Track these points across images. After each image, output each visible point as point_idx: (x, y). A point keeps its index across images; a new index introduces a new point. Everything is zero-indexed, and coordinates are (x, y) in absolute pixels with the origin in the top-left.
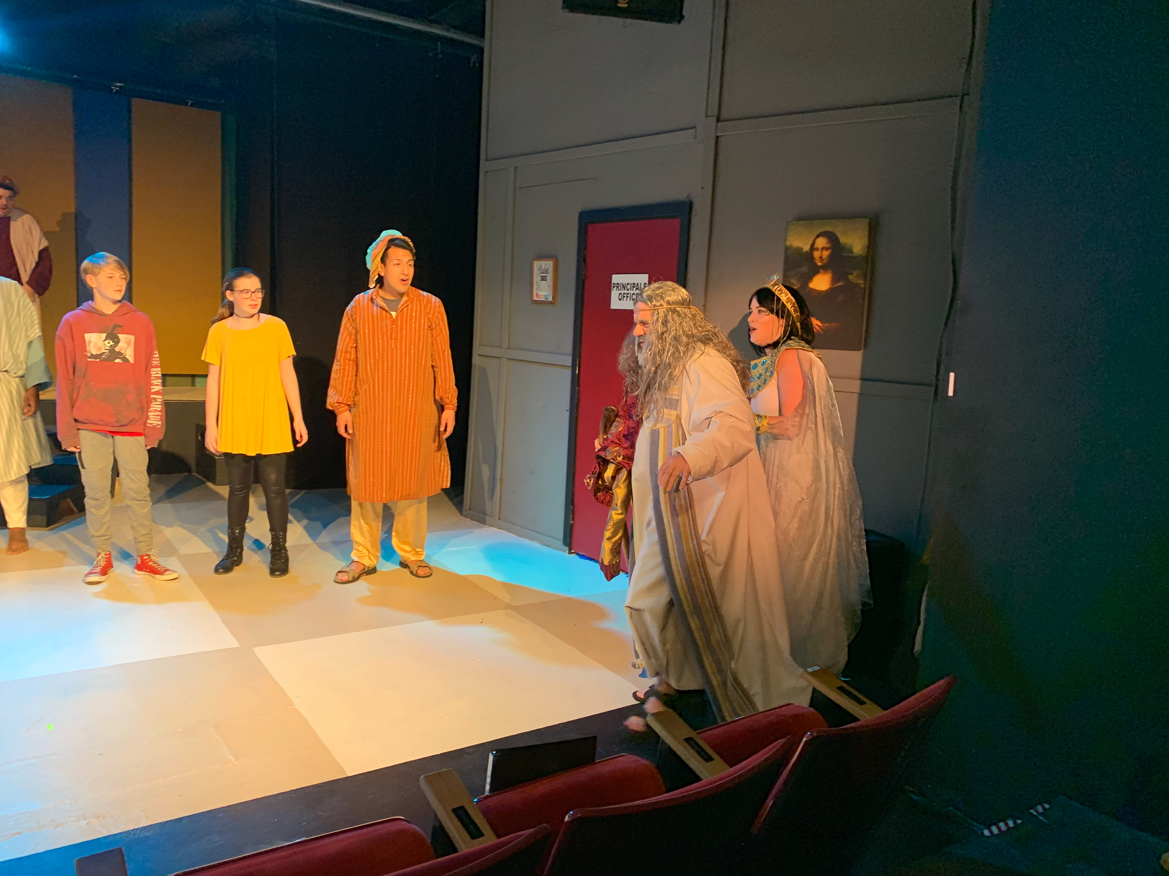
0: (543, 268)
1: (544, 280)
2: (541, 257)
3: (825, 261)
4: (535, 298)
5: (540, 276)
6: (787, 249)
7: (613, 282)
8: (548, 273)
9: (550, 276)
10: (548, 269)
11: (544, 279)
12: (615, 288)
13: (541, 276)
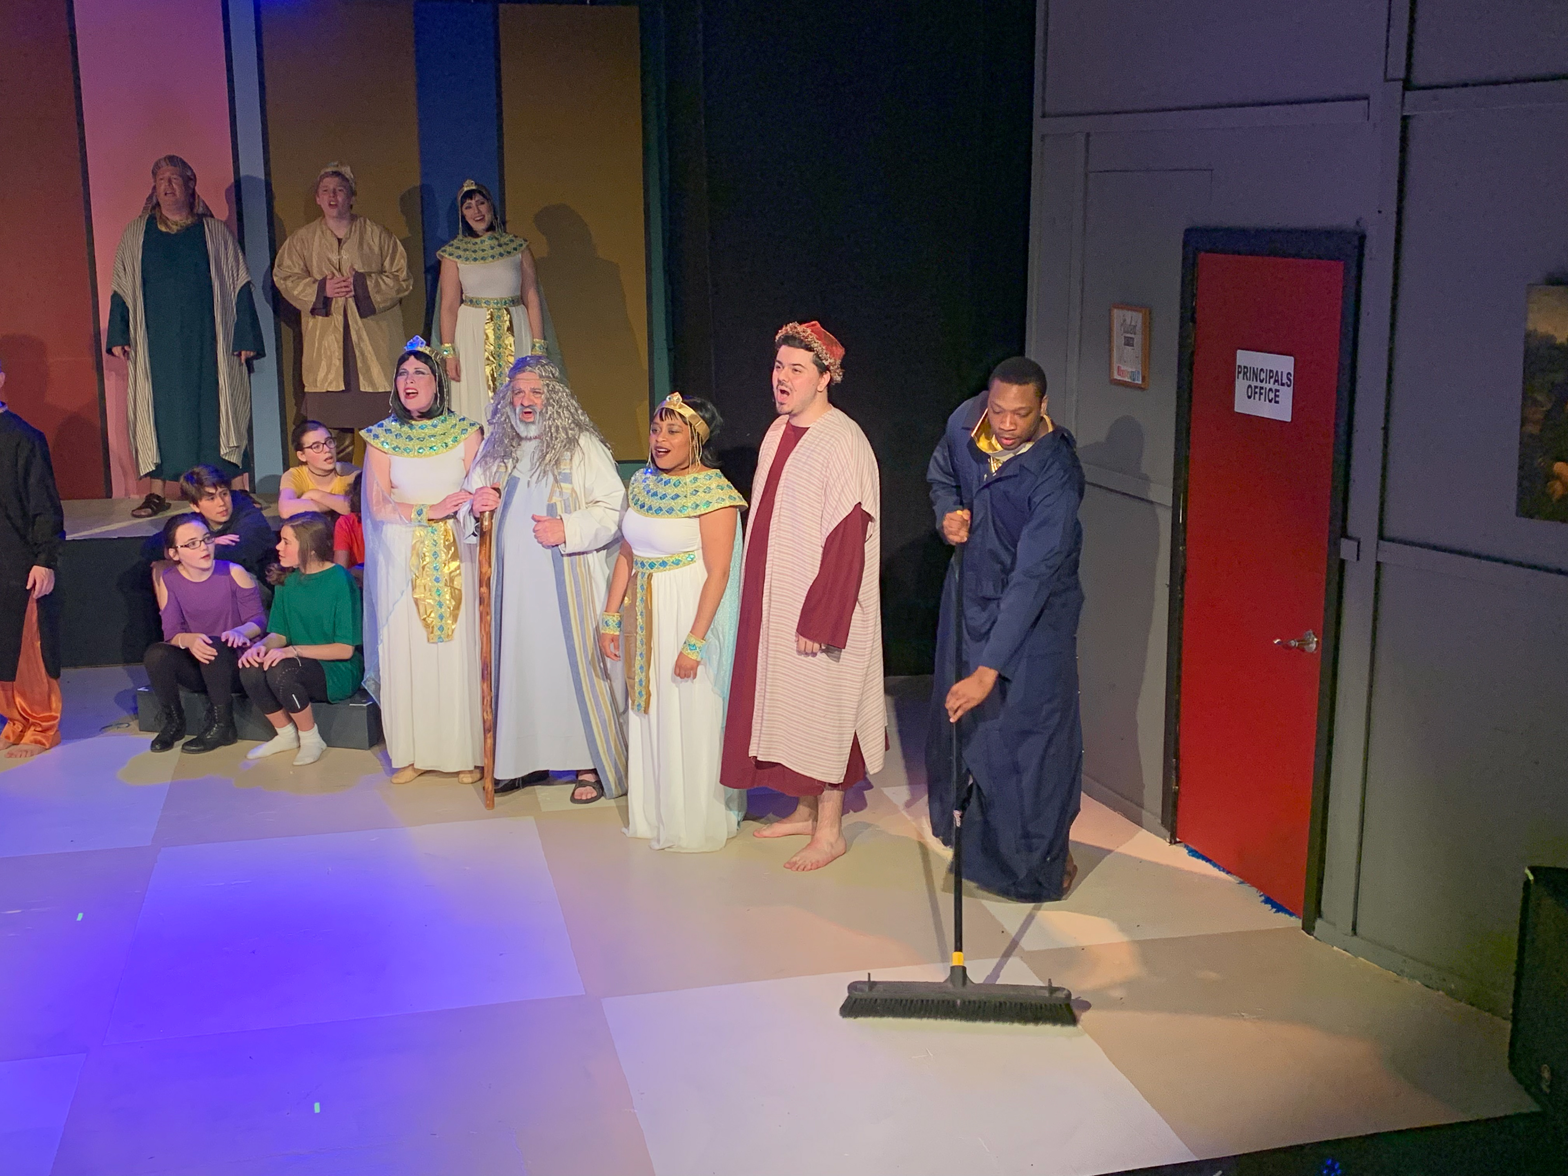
0: (1128, 323)
1: (1128, 345)
4: (1117, 377)
6: (1528, 335)
7: (1238, 363)
8: (1135, 334)
9: (1138, 339)
10: (1135, 326)
11: (1129, 342)
12: (1241, 375)
13: (1125, 337)
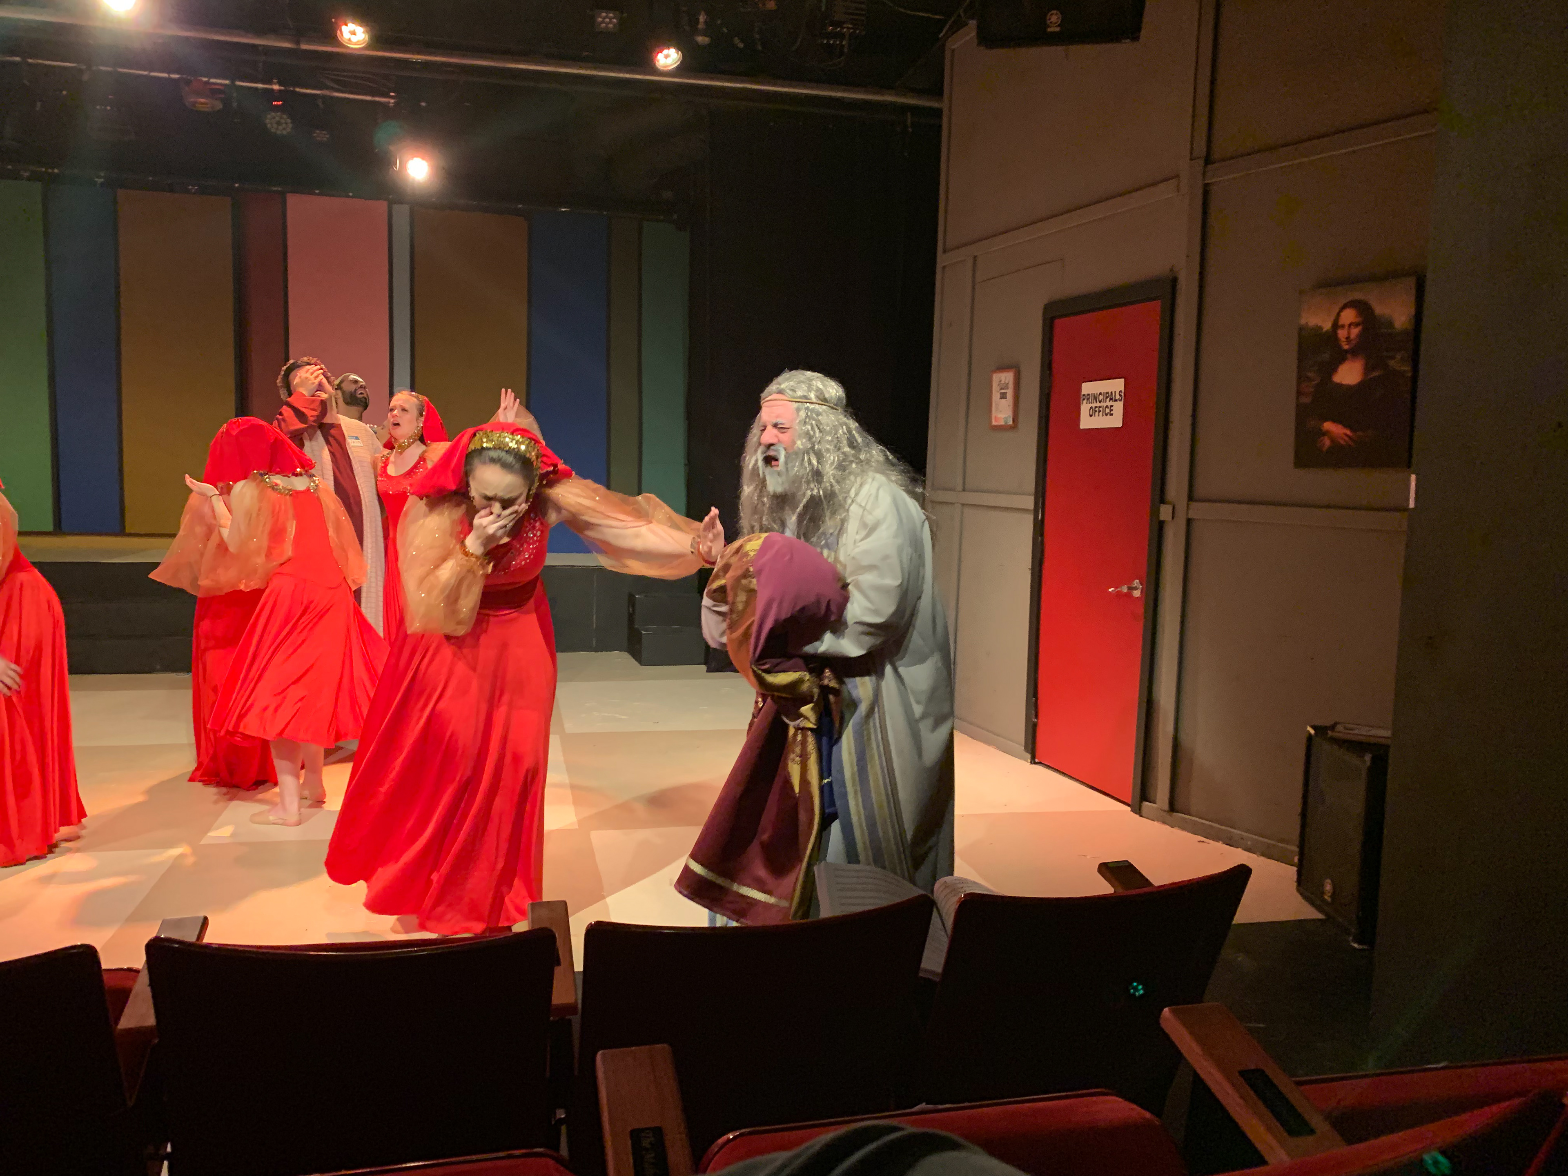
0: (1003, 382)
1: (1003, 398)
2: (1002, 368)
3: (1354, 342)
4: (994, 423)
5: (999, 393)
6: (1301, 329)
7: (1082, 393)
8: (1008, 389)
9: (1010, 392)
10: (1008, 384)
11: (1003, 396)
12: (1085, 402)
13: (1001, 393)
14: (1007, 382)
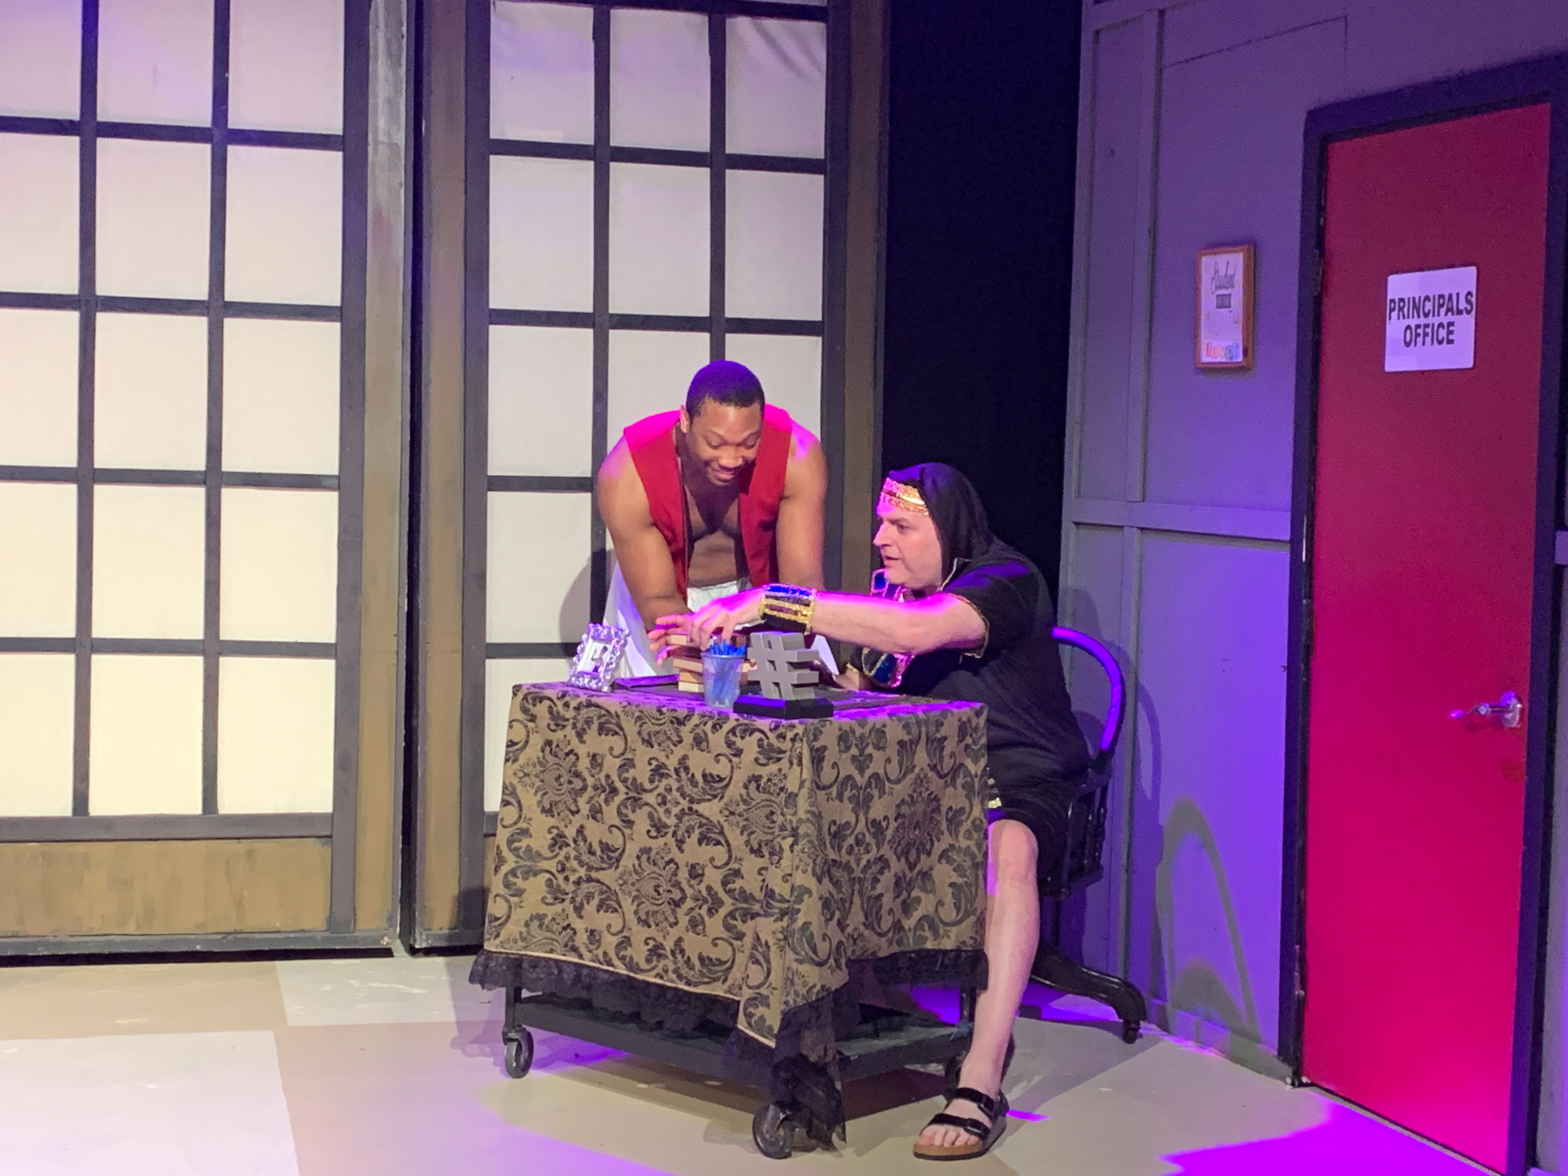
0: (1222, 273)
1: (1223, 307)
2: (1217, 246)
4: (1205, 359)
5: (1214, 296)
7: (1390, 296)
8: (1233, 287)
9: (1238, 296)
10: (1232, 276)
12: (1394, 314)
13: (1218, 296)
14: (1230, 272)
